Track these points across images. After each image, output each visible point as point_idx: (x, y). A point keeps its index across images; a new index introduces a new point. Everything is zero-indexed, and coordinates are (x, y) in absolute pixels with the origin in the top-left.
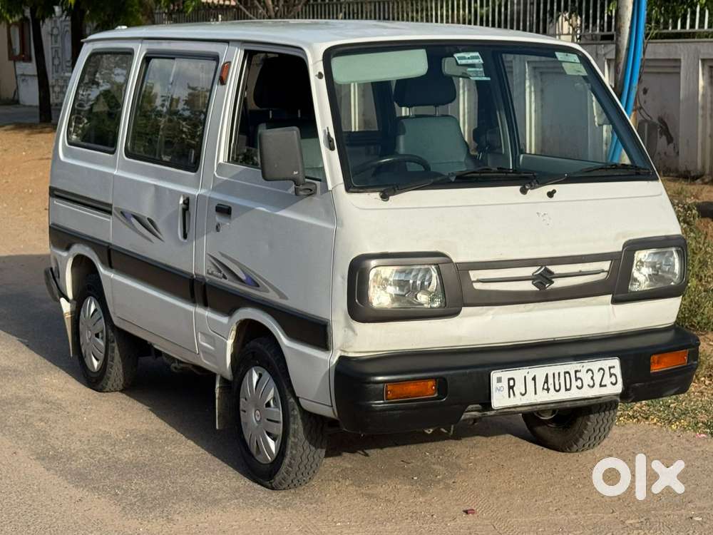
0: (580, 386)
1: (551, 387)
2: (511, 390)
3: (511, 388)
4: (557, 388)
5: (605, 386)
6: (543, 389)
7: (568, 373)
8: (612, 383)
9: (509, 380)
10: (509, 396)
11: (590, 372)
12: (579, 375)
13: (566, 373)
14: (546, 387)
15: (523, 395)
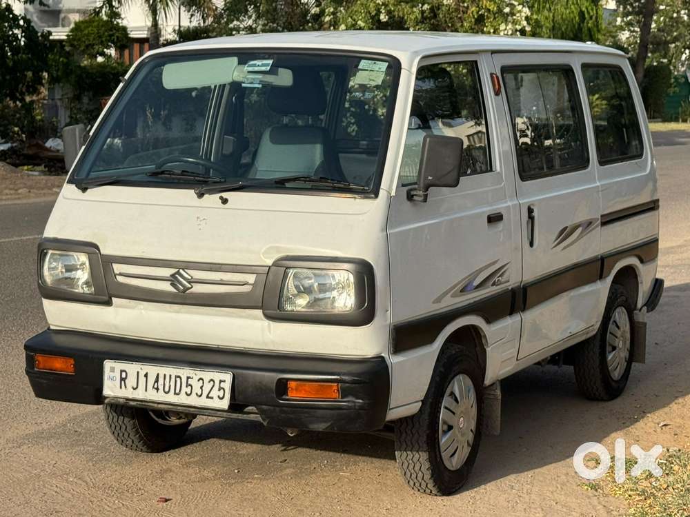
0: (189, 393)
1: (161, 388)
2: (123, 382)
3: (123, 380)
4: (167, 390)
5: (212, 398)
6: (153, 387)
7: (179, 377)
8: (219, 397)
9: (122, 371)
10: (121, 388)
11: (201, 381)
12: (190, 381)
13: (177, 377)
14: (156, 386)
15: (134, 389)
